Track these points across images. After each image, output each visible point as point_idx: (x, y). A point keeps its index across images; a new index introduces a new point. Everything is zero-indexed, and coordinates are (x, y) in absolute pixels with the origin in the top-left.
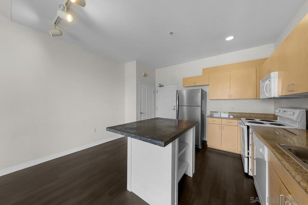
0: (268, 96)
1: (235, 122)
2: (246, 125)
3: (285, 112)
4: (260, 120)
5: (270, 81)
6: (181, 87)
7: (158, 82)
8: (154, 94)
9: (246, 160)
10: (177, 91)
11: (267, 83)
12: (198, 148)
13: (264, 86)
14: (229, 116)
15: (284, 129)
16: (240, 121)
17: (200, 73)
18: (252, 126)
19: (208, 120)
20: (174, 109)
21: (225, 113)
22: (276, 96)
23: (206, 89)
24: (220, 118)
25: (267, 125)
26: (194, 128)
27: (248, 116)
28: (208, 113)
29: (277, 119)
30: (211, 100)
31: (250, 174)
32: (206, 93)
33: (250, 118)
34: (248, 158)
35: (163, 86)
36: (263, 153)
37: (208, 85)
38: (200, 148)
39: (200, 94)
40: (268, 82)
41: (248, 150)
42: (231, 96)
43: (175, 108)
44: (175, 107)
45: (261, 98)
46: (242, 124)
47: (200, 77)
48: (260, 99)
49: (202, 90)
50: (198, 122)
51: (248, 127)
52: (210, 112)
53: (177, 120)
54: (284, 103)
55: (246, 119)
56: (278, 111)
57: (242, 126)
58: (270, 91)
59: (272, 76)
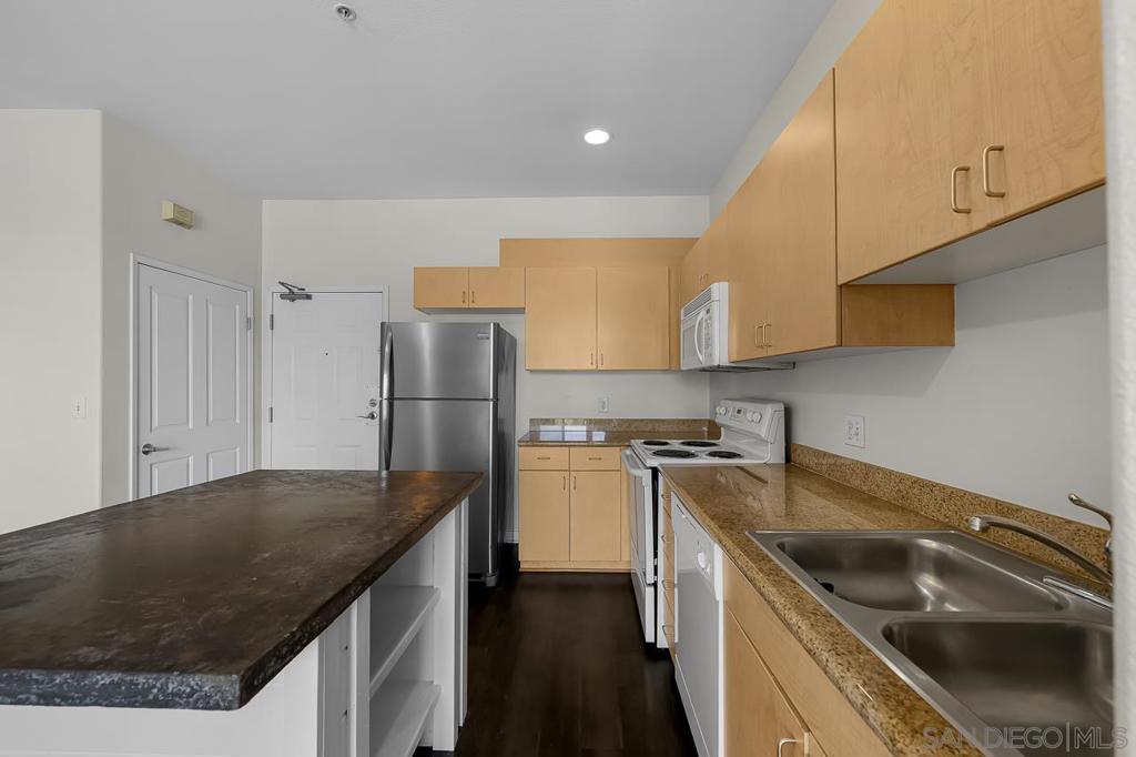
0: (703, 360)
1: (613, 455)
2: (648, 468)
3: (739, 412)
4: (683, 443)
5: (708, 311)
6: (403, 312)
7: (273, 272)
8: (250, 333)
9: (649, 591)
10: (382, 324)
11: (701, 315)
12: (484, 583)
13: (694, 326)
14: (589, 433)
15: (740, 468)
16: (628, 452)
17: (490, 256)
18: (666, 468)
19: (523, 457)
20: (372, 417)
21: (576, 422)
22: (725, 362)
23: (512, 326)
24: (563, 444)
25: (703, 459)
26: (464, 505)
27: (648, 429)
28: (522, 429)
29: (719, 438)
30: (531, 371)
31: (662, 643)
32: (513, 342)
33: (654, 435)
34: (655, 585)
35: (308, 297)
36: (708, 570)
37: (521, 311)
38: (491, 581)
39: (489, 347)
40: (703, 314)
41: (656, 556)
42: (600, 357)
43: (376, 409)
44: (373, 404)
45: (683, 368)
46: (636, 463)
47: (488, 271)
48: (679, 371)
49: (497, 327)
50: (481, 475)
51: (655, 471)
52: (531, 420)
53: (384, 473)
54: (735, 384)
55: (646, 443)
56: (722, 410)
57: (637, 472)
58: (709, 344)
59: (715, 296)
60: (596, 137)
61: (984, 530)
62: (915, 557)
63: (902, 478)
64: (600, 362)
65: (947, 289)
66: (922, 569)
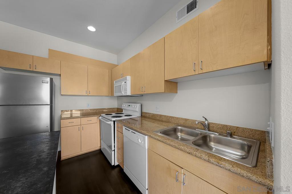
0: (123, 94)
2: (112, 121)
3: (129, 106)
5: (125, 82)
9: (113, 152)
13: (121, 86)
15: (131, 118)
22: (130, 94)
24: (80, 117)
29: (123, 112)
30: (63, 95)
34: (114, 150)
36: (142, 143)
37: (59, 75)
40: (123, 83)
41: (114, 143)
45: (114, 95)
49: (52, 79)
51: (114, 122)
52: (62, 111)
55: (106, 115)
56: (124, 106)
57: (109, 123)
58: (126, 90)
59: (128, 79)
60: (92, 29)
61: (198, 123)
62: (177, 130)
63: (168, 116)
64: (89, 93)
65: (176, 83)
66: (178, 132)
